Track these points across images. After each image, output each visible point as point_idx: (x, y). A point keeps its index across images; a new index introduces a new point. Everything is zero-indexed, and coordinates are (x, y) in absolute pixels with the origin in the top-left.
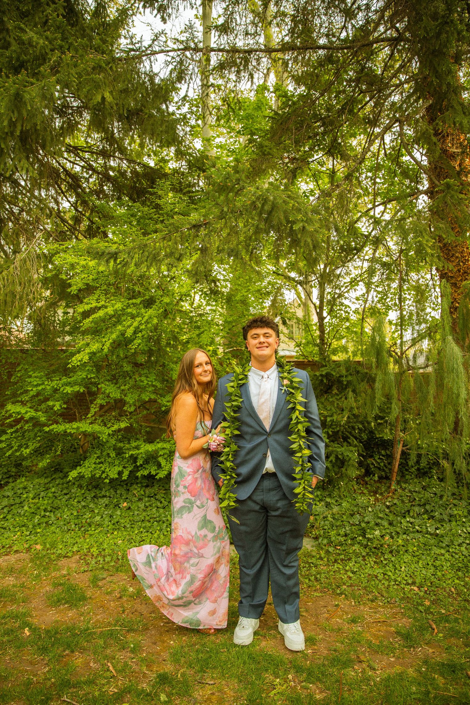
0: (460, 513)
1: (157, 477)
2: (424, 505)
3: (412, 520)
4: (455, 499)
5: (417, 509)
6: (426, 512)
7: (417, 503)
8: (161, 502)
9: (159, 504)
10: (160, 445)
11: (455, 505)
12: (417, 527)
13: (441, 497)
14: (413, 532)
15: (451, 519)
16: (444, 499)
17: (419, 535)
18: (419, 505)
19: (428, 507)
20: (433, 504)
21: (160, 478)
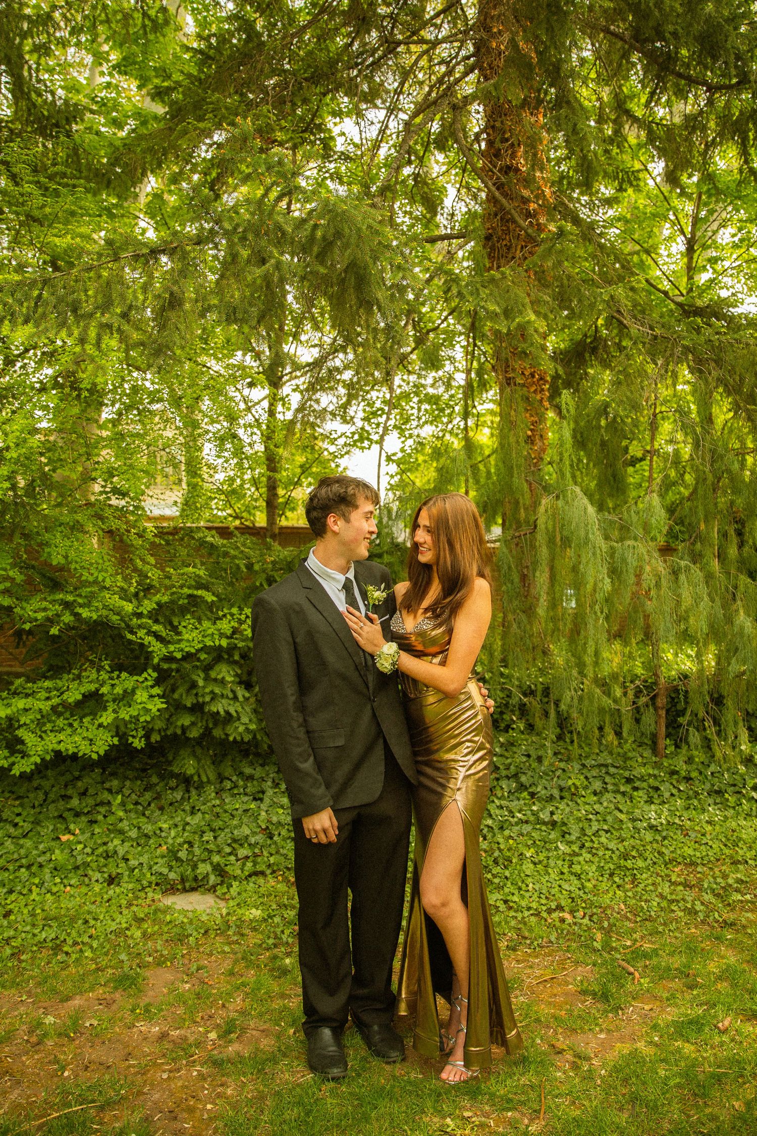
0: (578, 783)
1: (16, 771)
2: (516, 776)
3: (503, 803)
4: (561, 760)
5: (504, 784)
6: (522, 787)
7: (504, 773)
8: (16, 825)
9: (12, 830)
10: (21, 703)
11: (564, 770)
12: (519, 815)
13: (540, 759)
14: (517, 824)
15: (563, 794)
16: (546, 763)
17: (527, 828)
18: (508, 778)
19: (523, 779)
20: (530, 773)
21: (23, 775)
